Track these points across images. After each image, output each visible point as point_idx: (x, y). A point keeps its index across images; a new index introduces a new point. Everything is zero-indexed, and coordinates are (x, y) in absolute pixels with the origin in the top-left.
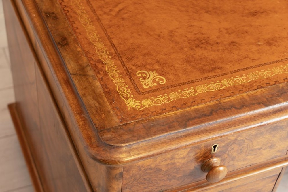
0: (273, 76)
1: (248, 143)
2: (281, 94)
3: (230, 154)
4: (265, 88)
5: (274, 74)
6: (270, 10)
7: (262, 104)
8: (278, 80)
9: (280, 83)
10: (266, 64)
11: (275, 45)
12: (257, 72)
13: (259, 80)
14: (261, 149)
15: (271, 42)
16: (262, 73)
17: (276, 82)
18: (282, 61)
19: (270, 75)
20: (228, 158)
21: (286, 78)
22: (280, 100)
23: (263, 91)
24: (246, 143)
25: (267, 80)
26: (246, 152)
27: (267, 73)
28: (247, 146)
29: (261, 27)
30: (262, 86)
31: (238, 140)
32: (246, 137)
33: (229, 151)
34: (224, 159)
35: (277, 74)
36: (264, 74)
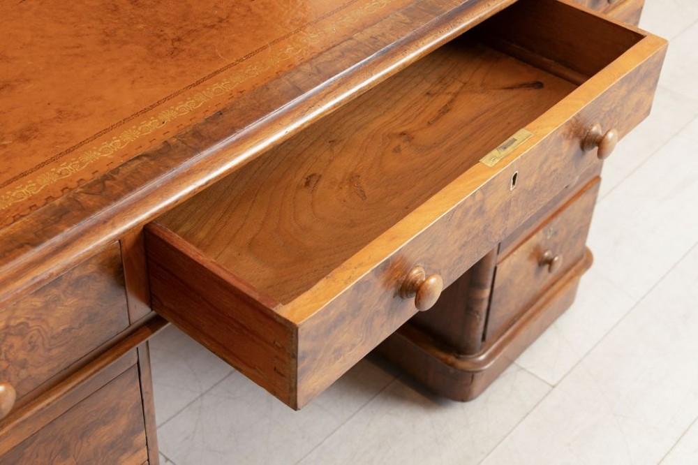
0: (39, 191)
1: (38, 326)
2: (61, 217)
3: (10, 357)
4: (27, 217)
5: (42, 188)
6: (16, 81)
7: (26, 246)
8: (51, 194)
9: (54, 199)
10: (23, 175)
11: (35, 138)
12: (9, 192)
13: (14, 205)
14: (73, 328)
15: (27, 133)
16: (18, 191)
17: (47, 199)
18: (53, 160)
19: (35, 191)
20: (11, 367)
21: (64, 187)
22: (60, 227)
23: (25, 222)
24: (35, 328)
25: (30, 201)
26: (43, 344)
27: (28, 189)
28: (40, 332)
29: (4, 113)
30: (21, 214)
31: (14, 327)
32: (28, 316)
33: (5, 353)
34: (4, 371)
35: (47, 186)
36: (23, 193)
